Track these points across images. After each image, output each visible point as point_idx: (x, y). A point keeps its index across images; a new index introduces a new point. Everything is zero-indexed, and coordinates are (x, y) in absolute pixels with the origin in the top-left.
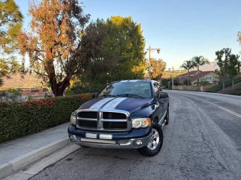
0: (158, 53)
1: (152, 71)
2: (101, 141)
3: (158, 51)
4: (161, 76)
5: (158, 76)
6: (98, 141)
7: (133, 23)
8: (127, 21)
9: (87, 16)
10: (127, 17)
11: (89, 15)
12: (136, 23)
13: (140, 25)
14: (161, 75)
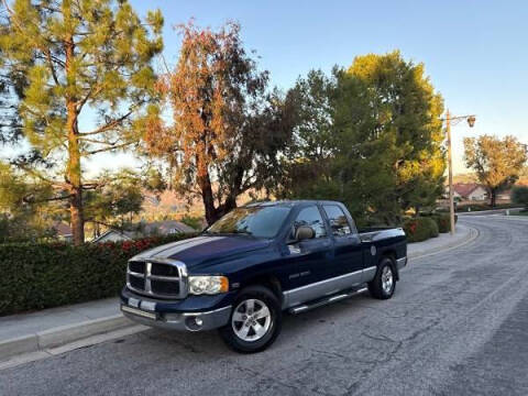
0: (471, 126)
1: (486, 169)
2: (143, 313)
3: (471, 121)
4: (514, 182)
5: (506, 181)
6: (138, 312)
7: (404, 64)
8: (388, 62)
9: (262, 74)
10: (391, 53)
11: (267, 72)
12: (410, 64)
13: (422, 65)
14: (514, 177)
